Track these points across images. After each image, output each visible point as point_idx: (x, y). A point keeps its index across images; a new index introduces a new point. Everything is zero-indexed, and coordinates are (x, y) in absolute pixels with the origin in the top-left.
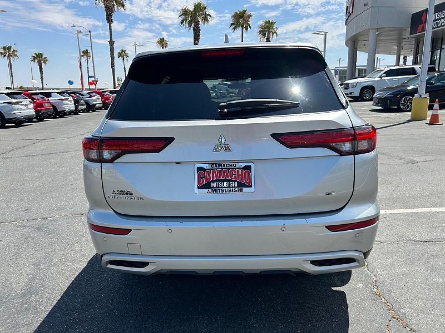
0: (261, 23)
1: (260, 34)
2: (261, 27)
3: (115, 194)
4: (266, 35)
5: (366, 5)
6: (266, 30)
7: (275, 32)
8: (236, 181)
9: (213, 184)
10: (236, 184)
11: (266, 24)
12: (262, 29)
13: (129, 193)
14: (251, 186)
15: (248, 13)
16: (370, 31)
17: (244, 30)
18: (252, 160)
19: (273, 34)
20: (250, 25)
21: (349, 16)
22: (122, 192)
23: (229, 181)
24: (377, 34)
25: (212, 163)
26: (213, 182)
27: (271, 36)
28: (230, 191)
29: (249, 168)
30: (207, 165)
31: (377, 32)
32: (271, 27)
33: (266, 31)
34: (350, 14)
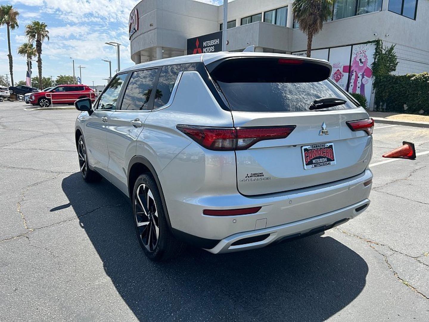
0: (30, 23)
1: (27, 35)
2: (29, 28)
3: (249, 177)
4: (36, 37)
5: (151, 25)
6: (35, 31)
7: (46, 35)
8: (325, 157)
9: (314, 161)
10: (326, 160)
11: (35, 25)
12: (30, 29)
13: (261, 175)
14: (334, 160)
15: (14, 10)
16: (157, 49)
17: (10, 27)
18: (332, 141)
19: (44, 36)
20: (17, 23)
21: (134, 33)
22: (255, 175)
23: (322, 157)
24: (163, 52)
25: (312, 145)
26: (314, 159)
27: (42, 39)
28: (324, 165)
29: (331, 146)
30: (309, 146)
31: (163, 50)
32: (41, 29)
33: (36, 33)
34: (136, 31)
